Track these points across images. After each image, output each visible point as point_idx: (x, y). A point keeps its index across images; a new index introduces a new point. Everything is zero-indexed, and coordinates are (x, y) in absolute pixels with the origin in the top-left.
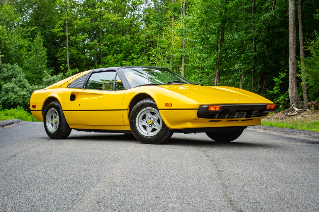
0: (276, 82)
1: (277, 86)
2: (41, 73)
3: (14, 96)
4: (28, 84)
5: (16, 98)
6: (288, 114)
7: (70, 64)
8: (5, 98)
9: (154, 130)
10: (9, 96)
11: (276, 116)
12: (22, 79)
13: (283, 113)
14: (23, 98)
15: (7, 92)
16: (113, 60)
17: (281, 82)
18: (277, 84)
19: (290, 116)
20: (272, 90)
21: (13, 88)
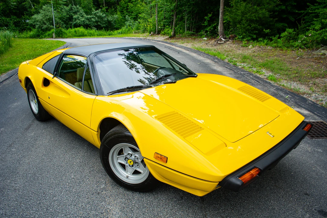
0: (206, 19)
1: (207, 21)
2: (91, 9)
3: (79, 21)
4: (85, 15)
5: (80, 22)
6: (219, 42)
7: (105, 4)
8: (75, 23)
9: (136, 172)
10: (77, 22)
11: (211, 43)
12: (82, 13)
13: (215, 41)
14: (83, 22)
15: (76, 19)
16: (124, 2)
17: (209, 19)
18: (206, 20)
19: (220, 44)
20: (204, 24)
21: (78, 17)
